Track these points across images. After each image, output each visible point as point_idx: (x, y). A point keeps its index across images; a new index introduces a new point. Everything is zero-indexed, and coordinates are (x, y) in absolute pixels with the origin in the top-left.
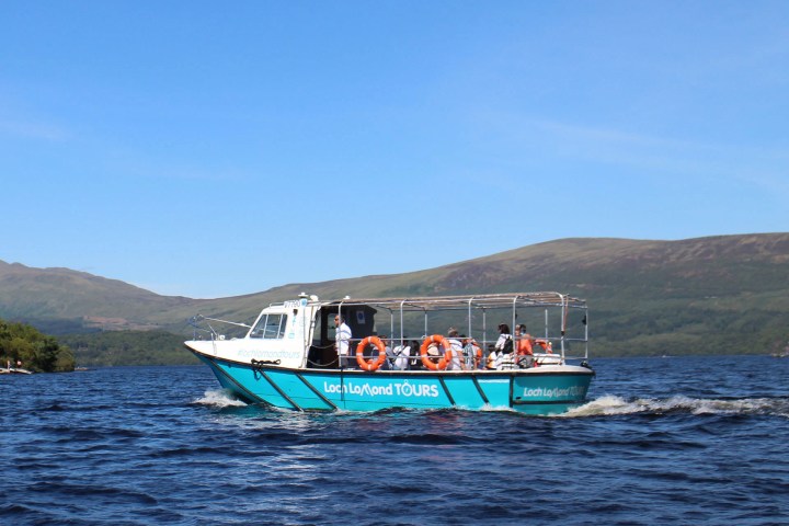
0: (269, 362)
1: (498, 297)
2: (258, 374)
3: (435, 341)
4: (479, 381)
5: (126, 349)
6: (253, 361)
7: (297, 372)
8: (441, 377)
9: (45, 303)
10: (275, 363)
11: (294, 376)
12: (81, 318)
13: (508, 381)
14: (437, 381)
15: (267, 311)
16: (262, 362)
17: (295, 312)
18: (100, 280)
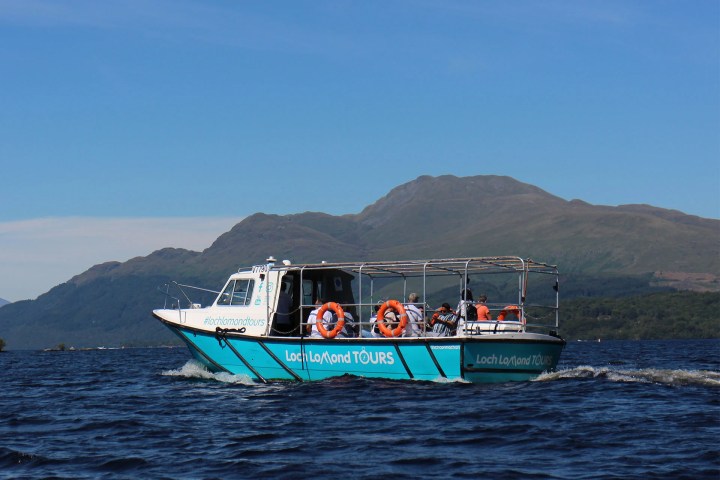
0: (234, 330)
1: (452, 261)
2: (222, 341)
3: (391, 307)
4: (432, 347)
5: (661, 316)
6: (218, 329)
7: (260, 340)
8: (396, 344)
9: (609, 254)
10: (240, 331)
11: (257, 344)
12: (651, 274)
13: (458, 347)
14: (393, 348)
15: (235, 277)
16: (226, 330)
17: (262, 277)
18: (692, 221)
